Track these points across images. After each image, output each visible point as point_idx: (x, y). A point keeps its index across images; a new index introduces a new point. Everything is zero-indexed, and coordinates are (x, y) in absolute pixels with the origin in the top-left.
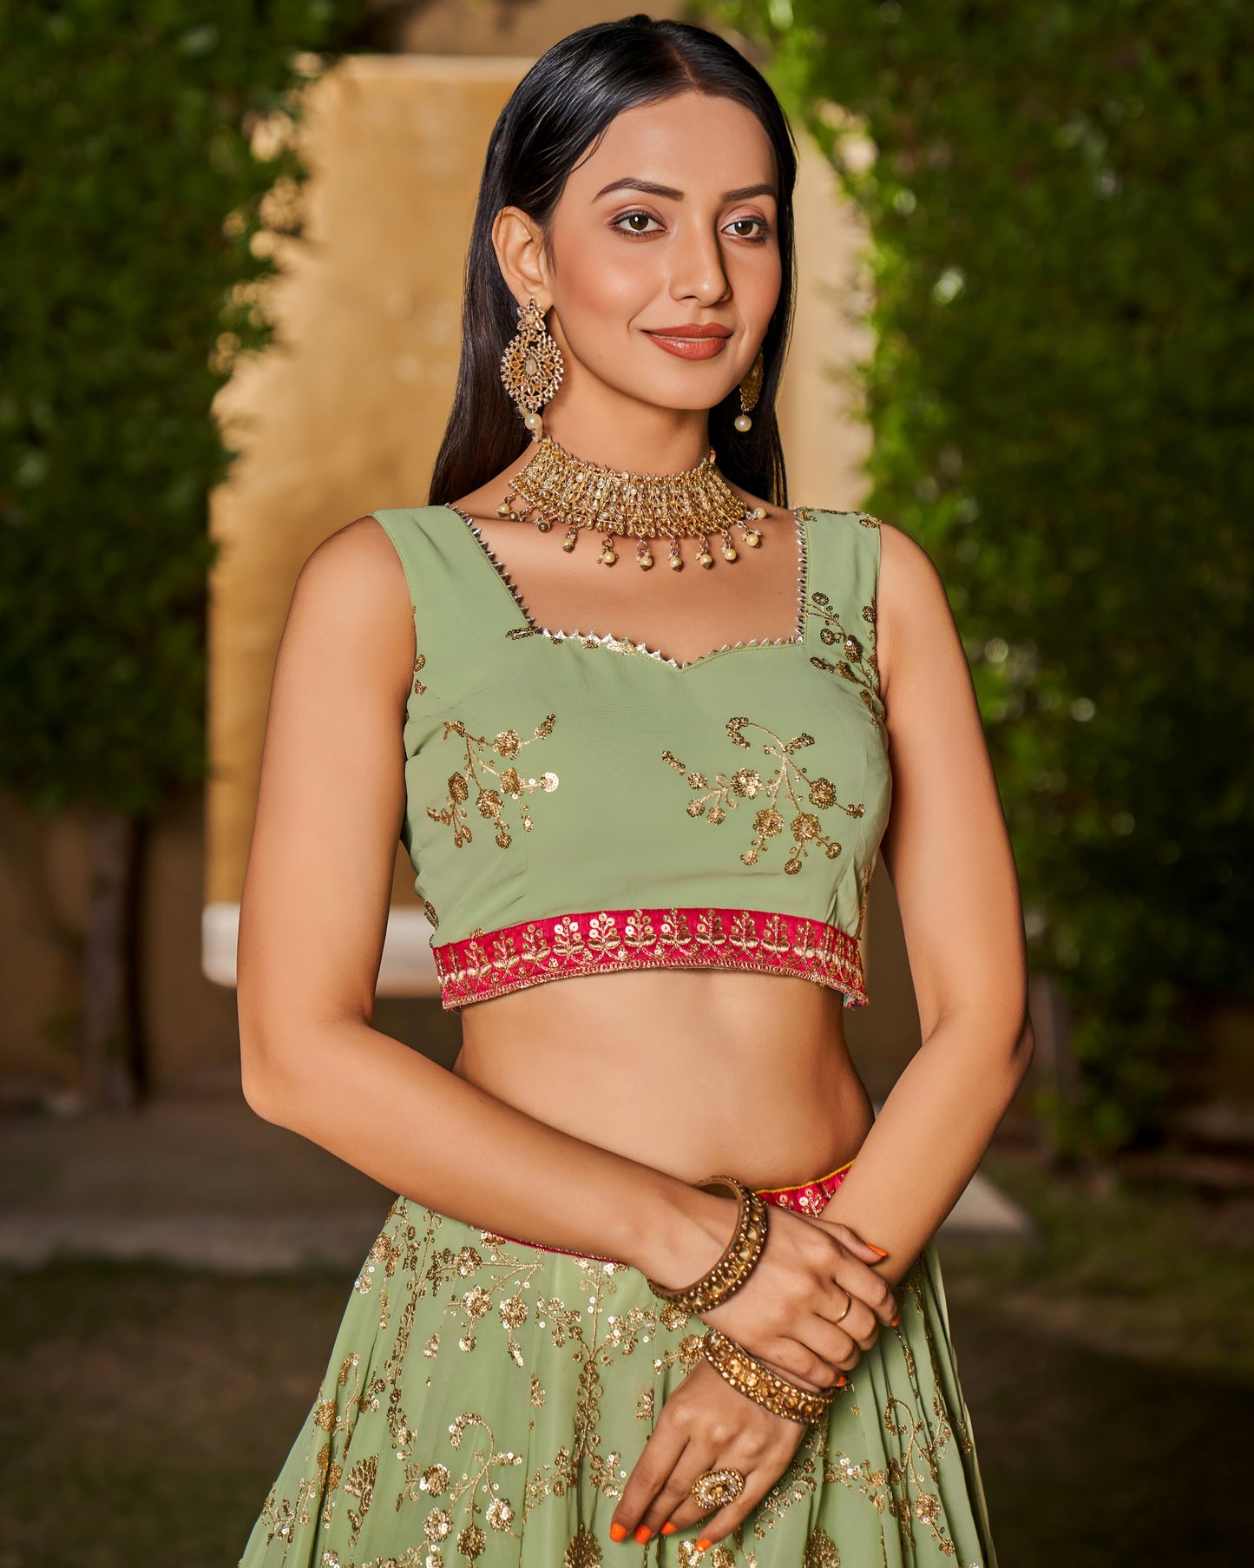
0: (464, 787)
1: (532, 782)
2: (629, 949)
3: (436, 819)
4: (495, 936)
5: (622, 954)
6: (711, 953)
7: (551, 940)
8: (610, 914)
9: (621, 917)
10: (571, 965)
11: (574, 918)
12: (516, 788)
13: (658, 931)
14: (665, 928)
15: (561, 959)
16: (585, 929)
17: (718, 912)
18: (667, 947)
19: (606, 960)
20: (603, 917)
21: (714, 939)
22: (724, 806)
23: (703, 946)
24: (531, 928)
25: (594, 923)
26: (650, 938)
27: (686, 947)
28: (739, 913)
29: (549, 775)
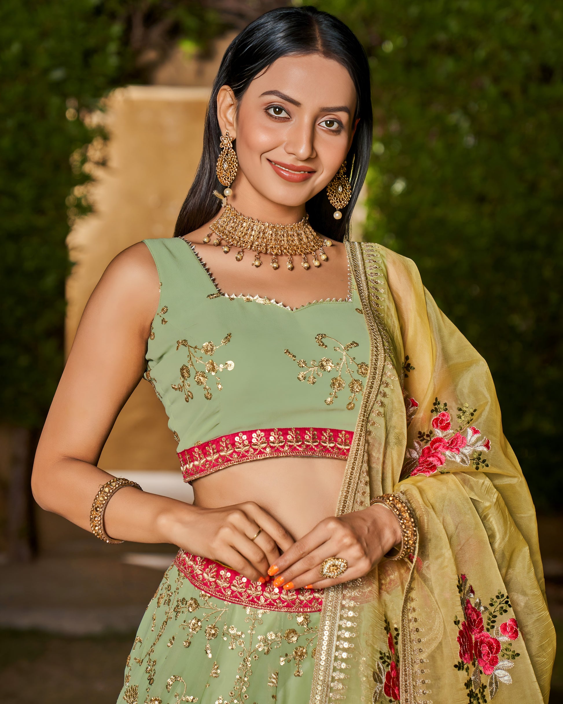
0: (188, 372)
1: (221, 366)
2: (272, 447)
3: (176, 389)
4: (207, 444)
5: (268, 450)
6: (312, 449)
7: (233, 445)
8: (262, 431)
9: (268, 432)
10: (244, 456)
11: (244, 433)
12: (213, 369)
13: (286, 439)
14: (289, 437)
15: (238, 453)
16: (250, 439)
17: (315, 429)
18: (290, 446)
19: (261, 453)
20: (259, 432)
21: (313, 442)
22: (316, 376)
23: (308, 446)
24: (224, 439)
25: (254, 435)
26: (282, 442)
27: (299, 446)
28: (325, 430)
29: (229, 362)
